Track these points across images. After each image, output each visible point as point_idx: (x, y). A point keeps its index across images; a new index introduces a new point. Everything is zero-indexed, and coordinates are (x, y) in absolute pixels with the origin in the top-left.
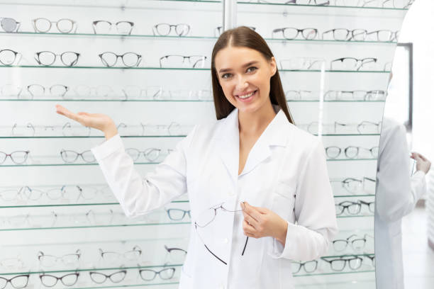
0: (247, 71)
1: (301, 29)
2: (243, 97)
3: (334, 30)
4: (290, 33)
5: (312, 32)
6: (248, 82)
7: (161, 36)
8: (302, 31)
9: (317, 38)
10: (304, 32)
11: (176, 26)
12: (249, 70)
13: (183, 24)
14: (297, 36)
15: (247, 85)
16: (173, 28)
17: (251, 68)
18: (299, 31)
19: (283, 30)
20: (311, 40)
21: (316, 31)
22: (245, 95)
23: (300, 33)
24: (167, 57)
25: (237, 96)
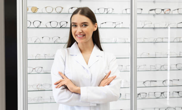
0: (83, 26)
1: (163, 9)
2: (79, 36)
3: (178, 9)
4: (158, 11)
5: (168, 10)
6: (82, 30)
7: (101, 14)
8: (163, 10)
9: (170, 13)
10: (164, 10)
11: (107, 9)
12: (84, 26)
13: (110, 8)
14: (161, 12)
15: (81, 31)
16: (106, 10)
17: (85, 24)
18: (162, 10)
19: (155, 10)
20: (168, 14)
21: (170, 10)
22: (80, 35)
23: (163, 11)
24: (105, 23)
25: (77, 35)
